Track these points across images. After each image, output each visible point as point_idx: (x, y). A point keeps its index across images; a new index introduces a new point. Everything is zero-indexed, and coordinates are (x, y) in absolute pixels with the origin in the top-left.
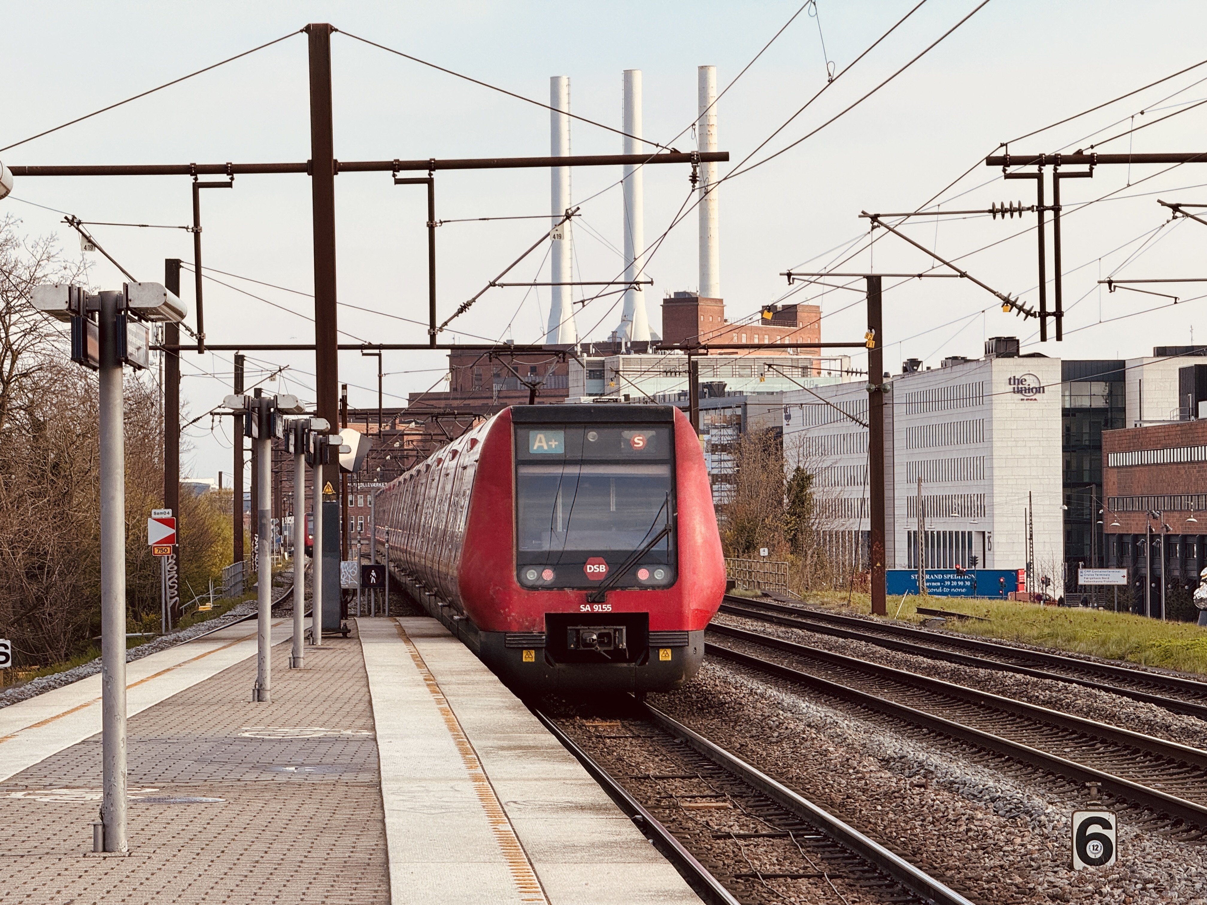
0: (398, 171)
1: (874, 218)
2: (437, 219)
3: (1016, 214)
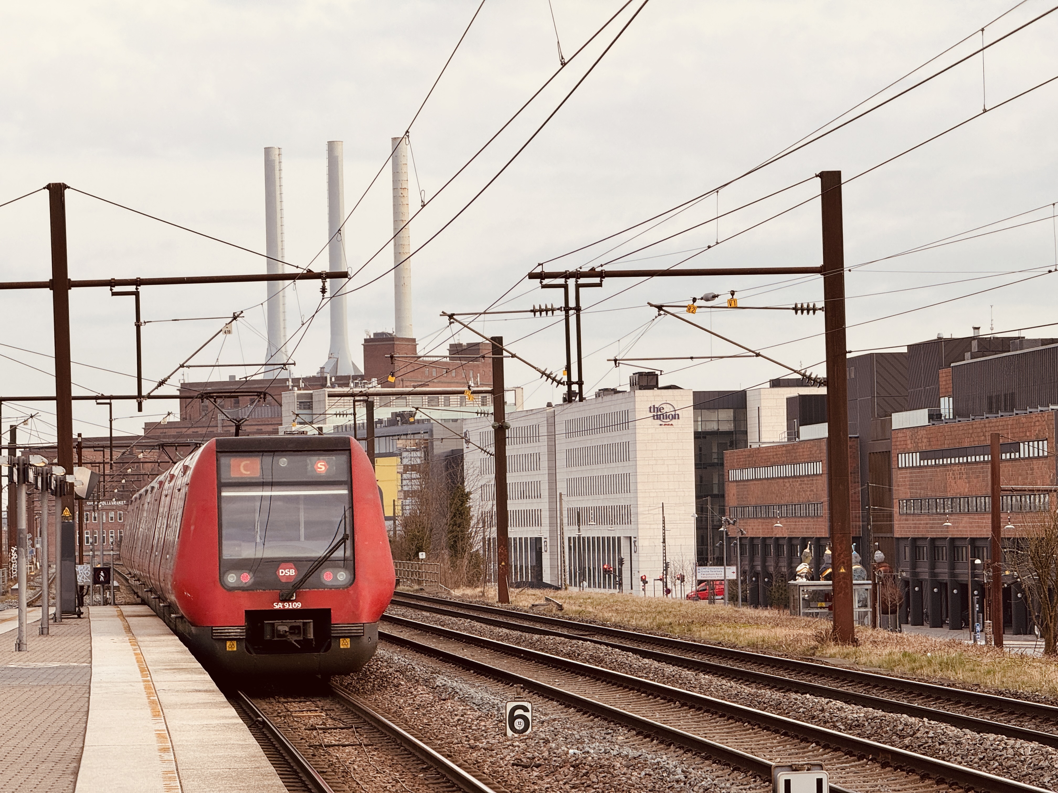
0: (114, 287)
1: (451, 316)
2: (142, 320)
3: (550, 313)
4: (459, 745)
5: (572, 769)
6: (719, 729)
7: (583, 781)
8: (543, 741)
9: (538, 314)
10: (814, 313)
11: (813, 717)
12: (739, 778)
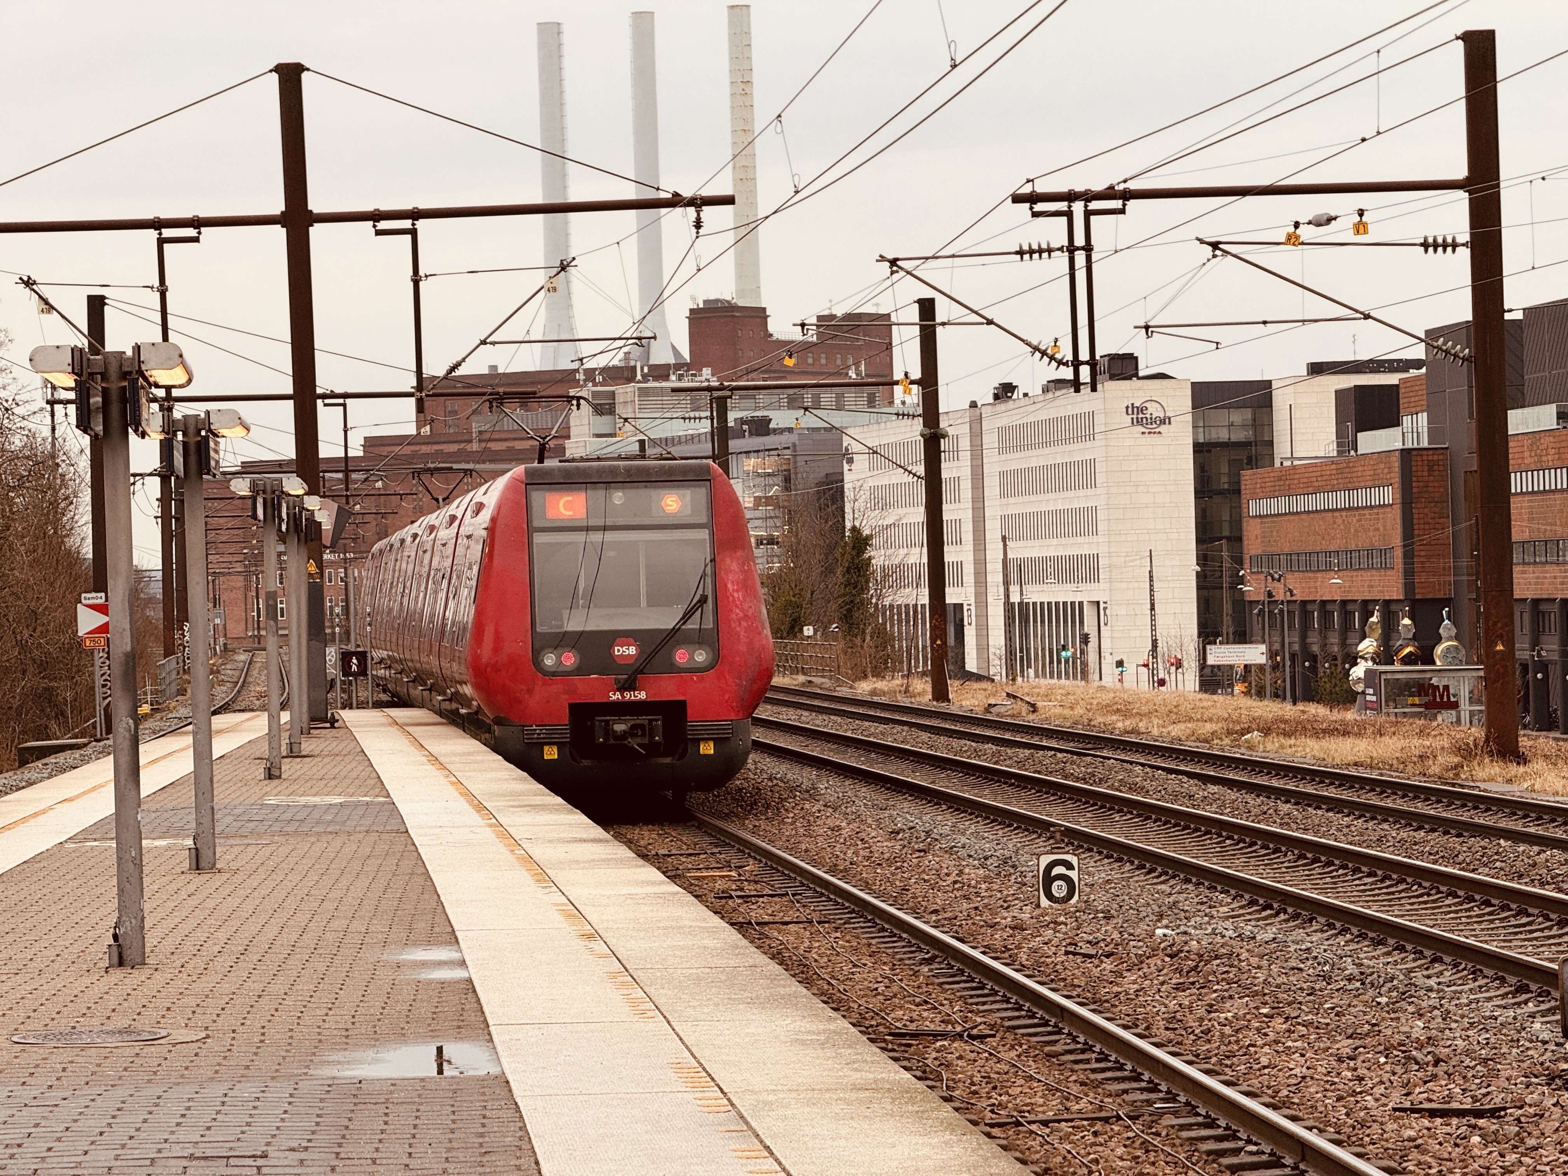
0: (378, 222)
1: (893, 262)
2: (422, 273)
3: (1045, 255)
4: (970, 922)
5: (1167, 959)
6: (1374, 895)
7: (1191, 980)
8: (1101, 915)
9: (1026, 257)
10: (1454, 251)
11: (1521, 876)
12: (1447, 974)
